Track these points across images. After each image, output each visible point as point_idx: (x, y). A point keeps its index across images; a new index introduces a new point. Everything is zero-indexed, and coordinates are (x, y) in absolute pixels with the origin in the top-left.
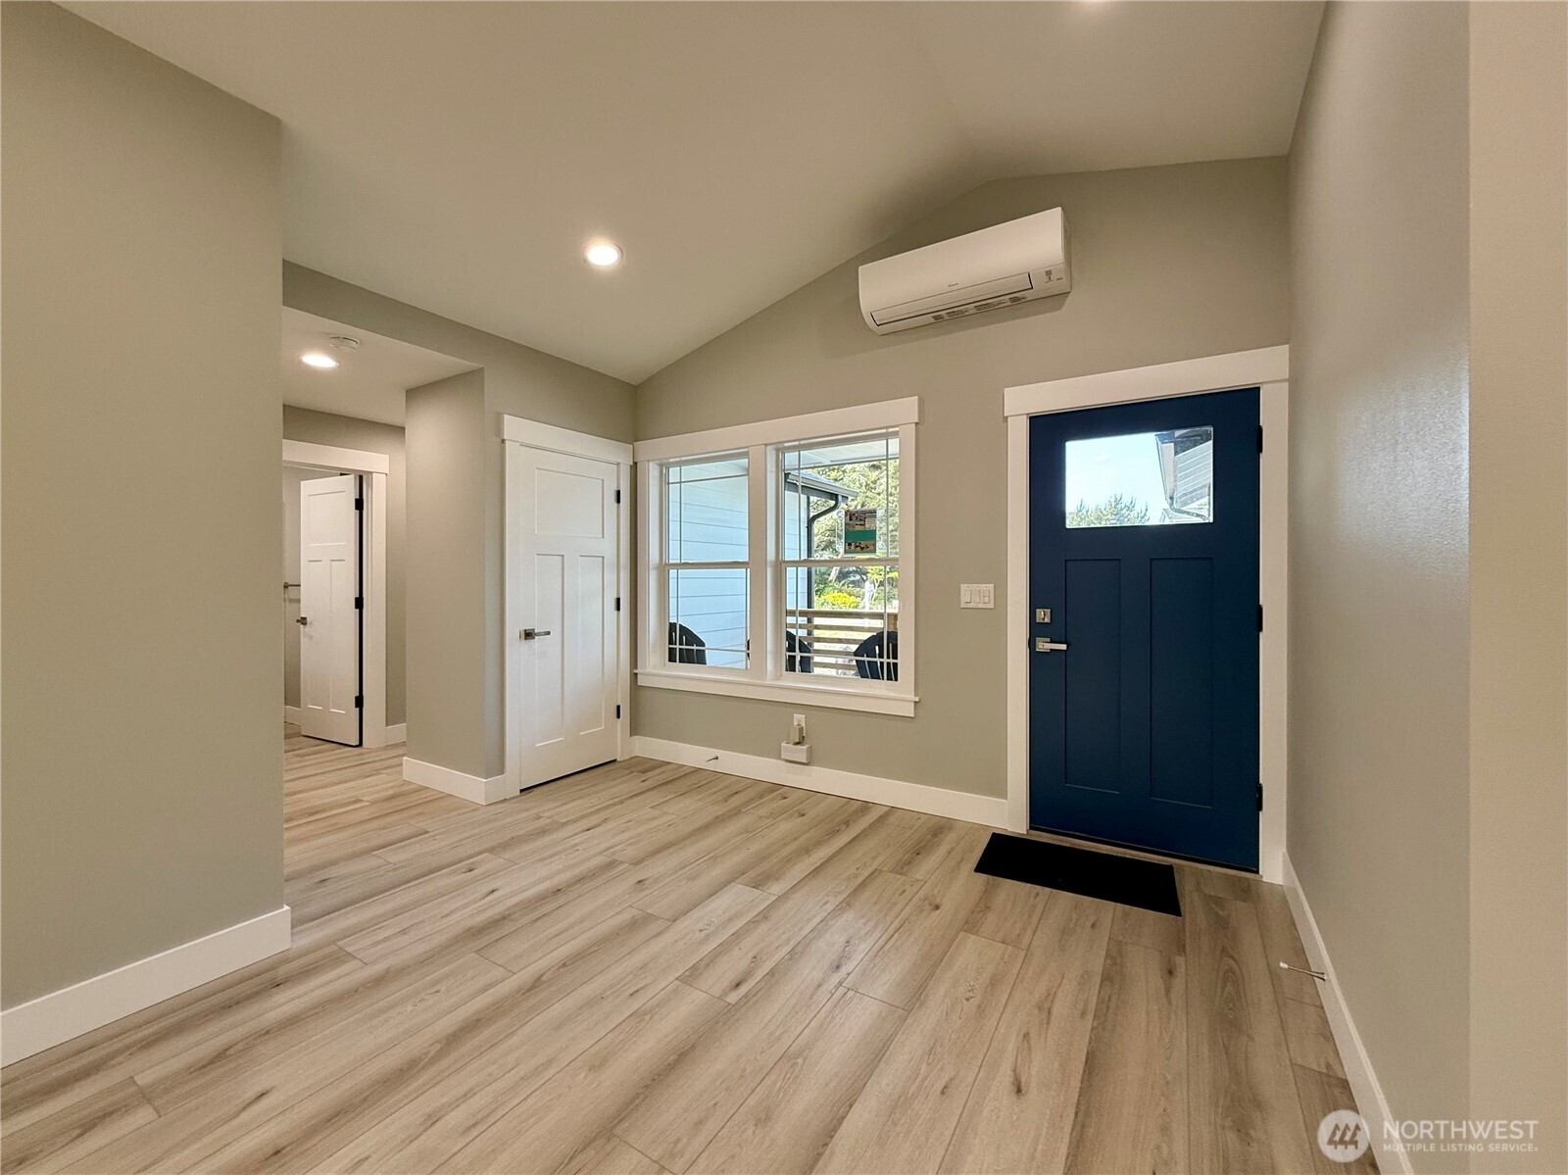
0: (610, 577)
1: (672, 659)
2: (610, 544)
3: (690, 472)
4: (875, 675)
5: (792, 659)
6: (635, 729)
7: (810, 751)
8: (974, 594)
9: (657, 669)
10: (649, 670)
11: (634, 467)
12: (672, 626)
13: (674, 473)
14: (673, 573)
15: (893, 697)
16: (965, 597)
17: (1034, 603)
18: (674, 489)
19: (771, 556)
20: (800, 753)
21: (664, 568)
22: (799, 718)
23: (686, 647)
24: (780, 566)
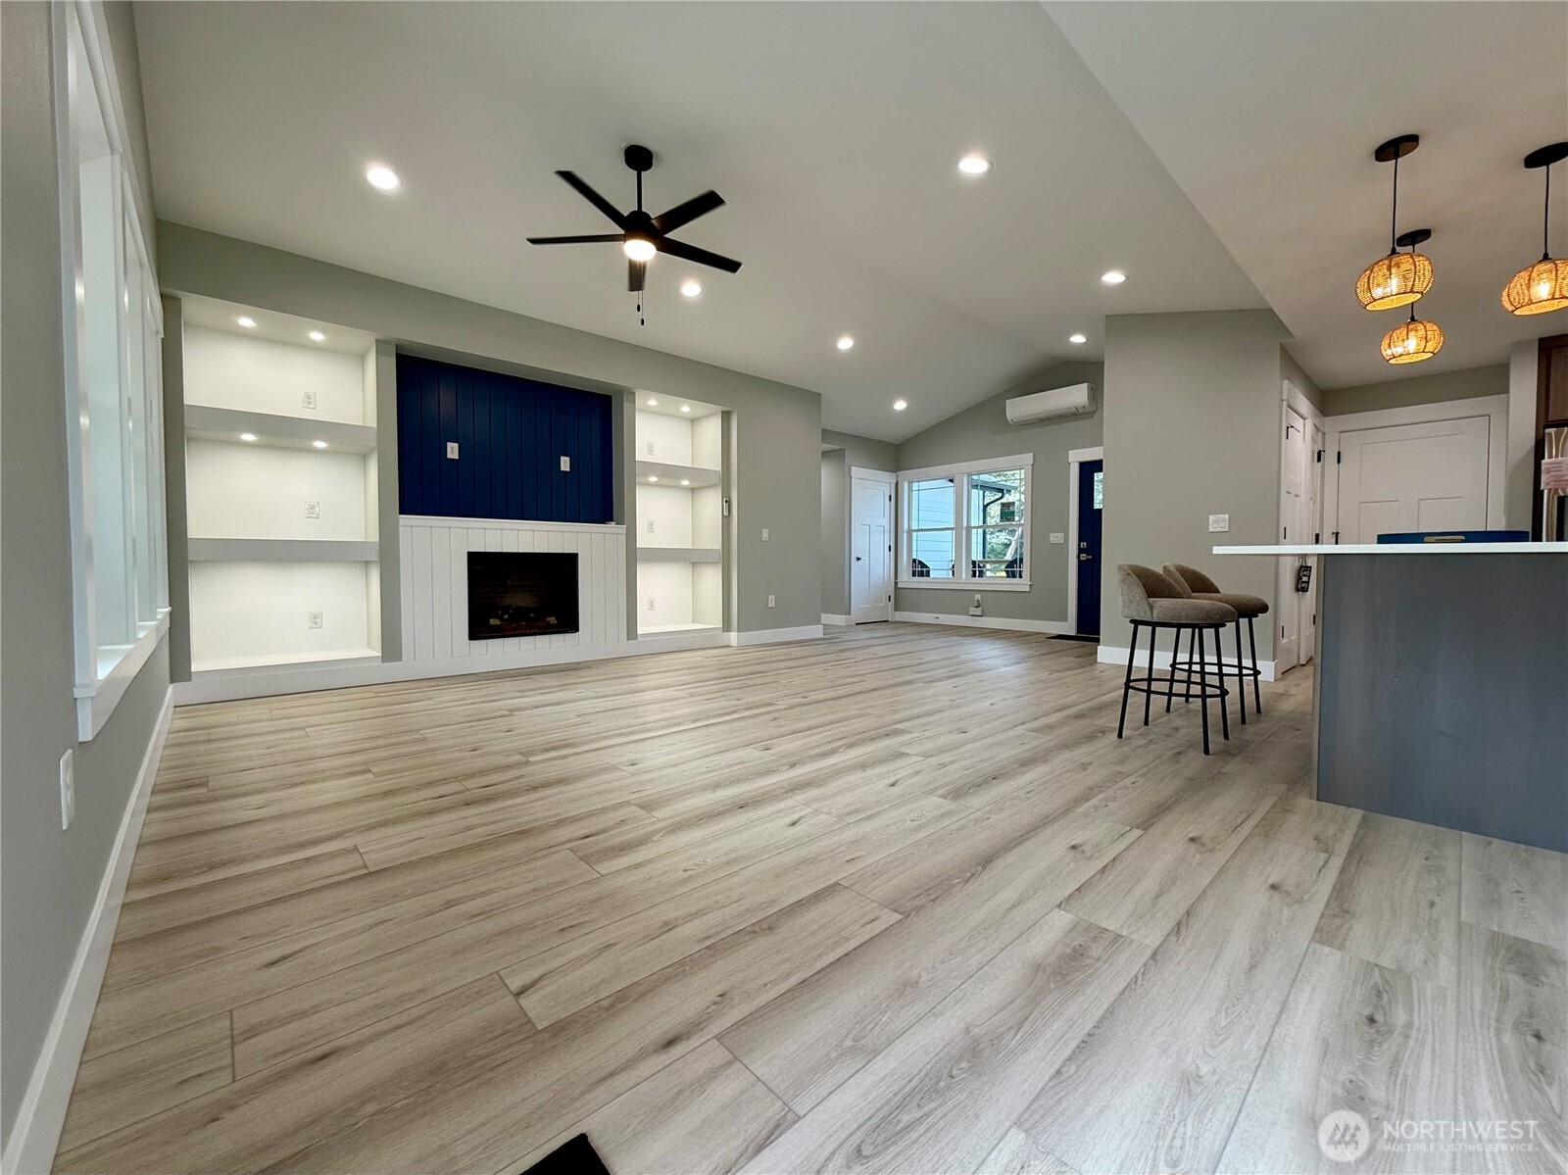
0: (887, 536)
1: (914, 575)
2: (886, 522)
3: (923, 485)
4: (1014, 576)
5: (974, 572)
6: (896, 609)
7: (982, 610)
8: (1056, 538)
9: (906, 579)
10: (904, 580)
11: (897, 484)
12: (914, 561)
13: (915, 486)
14: (914, 534)
15: (1021, 584)
16: (1052, 539)
17: (1081, 540)
18: (915, 494)
19: (965, 524)
20: (978, 612)
21: (910, 532)
22: (978, 596)
23: (921, 569)
24: (969, 528)
